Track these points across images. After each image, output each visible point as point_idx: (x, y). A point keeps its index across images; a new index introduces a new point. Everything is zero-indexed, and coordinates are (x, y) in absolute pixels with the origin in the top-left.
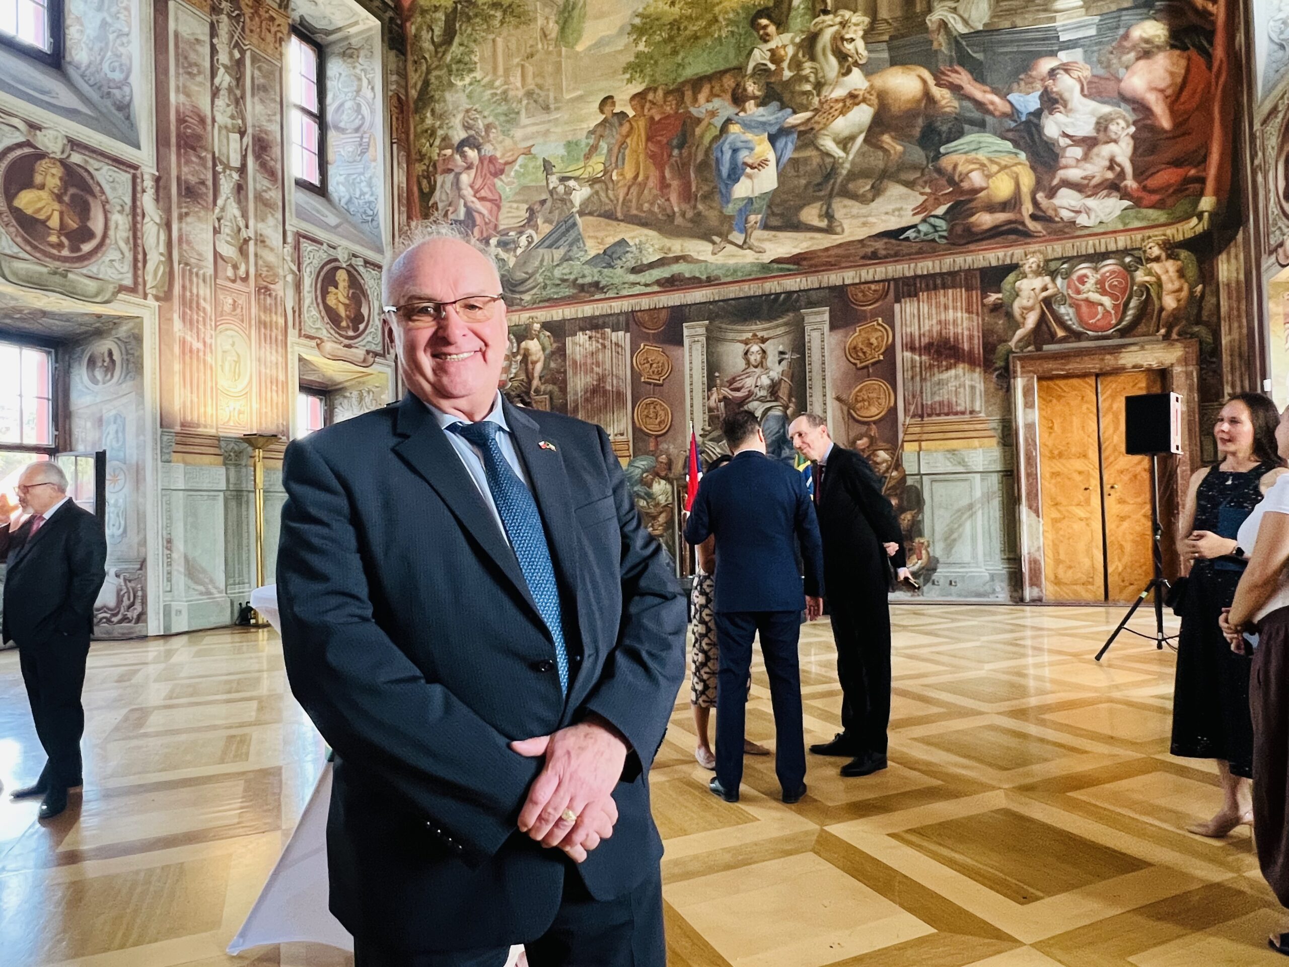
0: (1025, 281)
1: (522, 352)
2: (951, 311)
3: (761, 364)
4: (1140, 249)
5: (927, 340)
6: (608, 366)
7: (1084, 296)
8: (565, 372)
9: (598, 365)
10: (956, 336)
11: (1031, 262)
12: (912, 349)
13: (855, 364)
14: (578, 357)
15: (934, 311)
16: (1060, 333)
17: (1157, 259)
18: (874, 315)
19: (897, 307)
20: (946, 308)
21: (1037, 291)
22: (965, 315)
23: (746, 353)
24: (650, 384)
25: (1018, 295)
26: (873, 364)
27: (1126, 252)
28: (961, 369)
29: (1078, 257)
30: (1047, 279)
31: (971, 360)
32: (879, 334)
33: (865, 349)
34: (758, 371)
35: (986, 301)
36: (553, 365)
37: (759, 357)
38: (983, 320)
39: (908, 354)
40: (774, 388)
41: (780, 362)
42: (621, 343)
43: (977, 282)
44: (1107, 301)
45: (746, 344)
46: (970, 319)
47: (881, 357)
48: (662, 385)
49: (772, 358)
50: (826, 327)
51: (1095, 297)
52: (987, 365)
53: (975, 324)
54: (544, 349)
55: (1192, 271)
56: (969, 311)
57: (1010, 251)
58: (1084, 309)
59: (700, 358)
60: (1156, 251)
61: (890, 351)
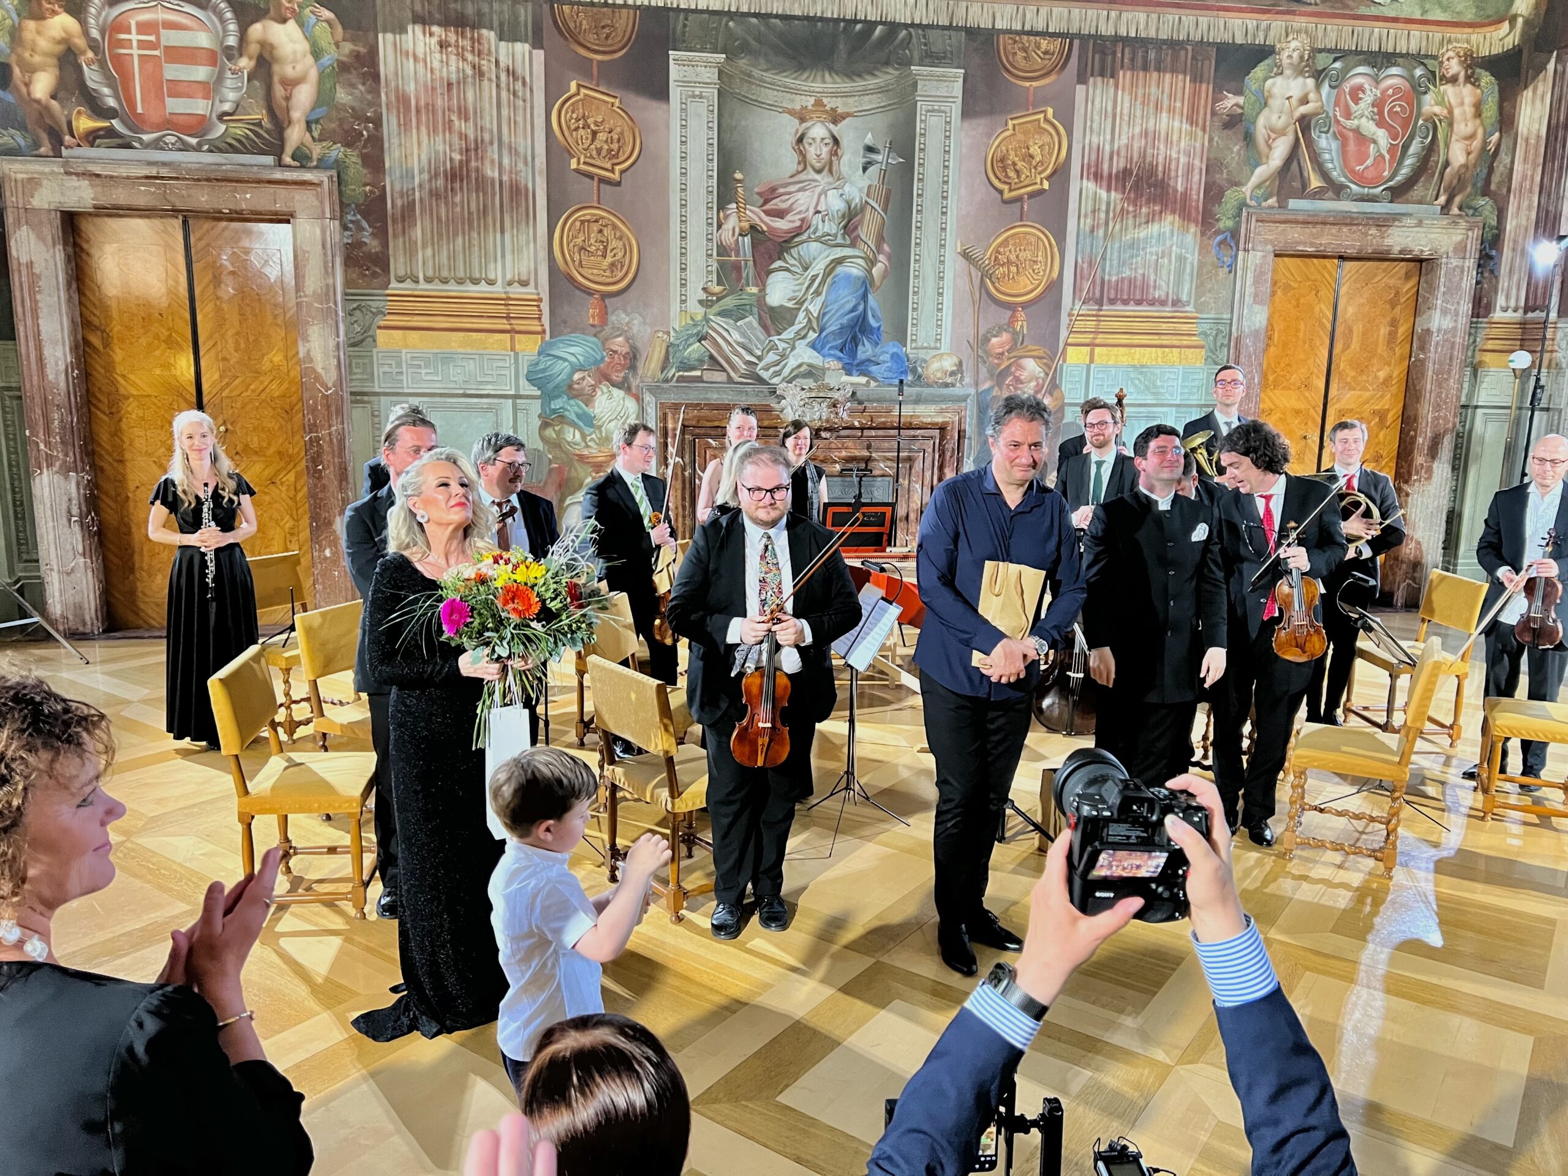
0: (1279, 79)
1: (254, 49)
2: (1164, 115)
3: (828, 167)
4: (1435, 58)
5: (1122, 165)
6: (489, 120)
7: (1355, 123)
8: (378, 122)
9: (463, 113)
10: (1168, 160)
11: (1292, 49)
12: (1097, 177)
13: (1001, 192)
14: (411, 88)
15: (1138, 113)
16: (1315, 182)
17: (1454, 80)
18: (1040, 101)
19: (1080, 89)
20: (1158, 108)
21: (1294, 101)
22: (1186, 126)
23: (800, 140)
24: (590, 176)
25: (1266, 104)
26: (1031, 195)
27: (1418, 58)
28: (1169, 223)
29: (1357, 53)
30: (1311, 82)
31: (1183, 209)
32: (1046, 139)
33: (1020, 165)
34: (823, 179)
35: (1219, 106)
36: (342, 96)
37: (825, 151)
38: (1211, 140)
39: (1090, 186)
40: (850, 221)
41: (865, 169)
42: (523, 70)
43: (1210, 67)
44: (1382, 137)
45: (802, 120)
46: (1192, 136)
47: (1046, 185)
48: (619, 184)
49: (851, 158)
50: (956, 108)
51: (1369, 127)
52: (1207, 221)
53: (1198, 145)
54: (316, 53)
55: (1491, 110)
56: (1192, 121)
57: (1265, 20)
58: (1352, 147)
59: (703, 134)
60: (1454, 67)
61: (1060, 174)
